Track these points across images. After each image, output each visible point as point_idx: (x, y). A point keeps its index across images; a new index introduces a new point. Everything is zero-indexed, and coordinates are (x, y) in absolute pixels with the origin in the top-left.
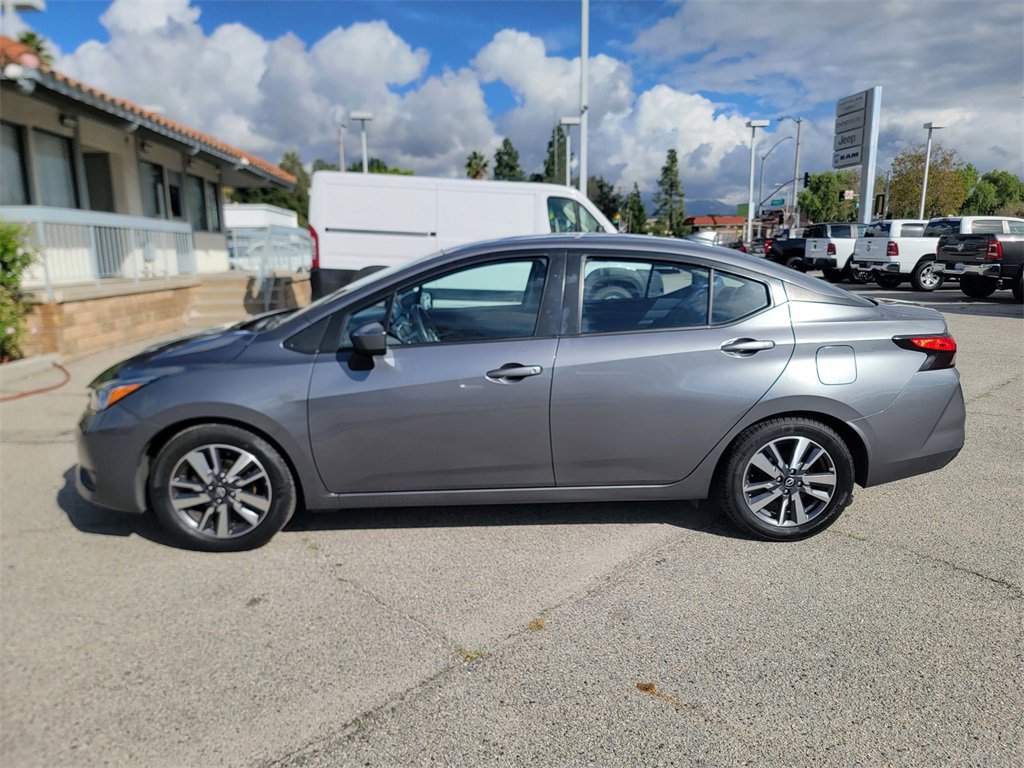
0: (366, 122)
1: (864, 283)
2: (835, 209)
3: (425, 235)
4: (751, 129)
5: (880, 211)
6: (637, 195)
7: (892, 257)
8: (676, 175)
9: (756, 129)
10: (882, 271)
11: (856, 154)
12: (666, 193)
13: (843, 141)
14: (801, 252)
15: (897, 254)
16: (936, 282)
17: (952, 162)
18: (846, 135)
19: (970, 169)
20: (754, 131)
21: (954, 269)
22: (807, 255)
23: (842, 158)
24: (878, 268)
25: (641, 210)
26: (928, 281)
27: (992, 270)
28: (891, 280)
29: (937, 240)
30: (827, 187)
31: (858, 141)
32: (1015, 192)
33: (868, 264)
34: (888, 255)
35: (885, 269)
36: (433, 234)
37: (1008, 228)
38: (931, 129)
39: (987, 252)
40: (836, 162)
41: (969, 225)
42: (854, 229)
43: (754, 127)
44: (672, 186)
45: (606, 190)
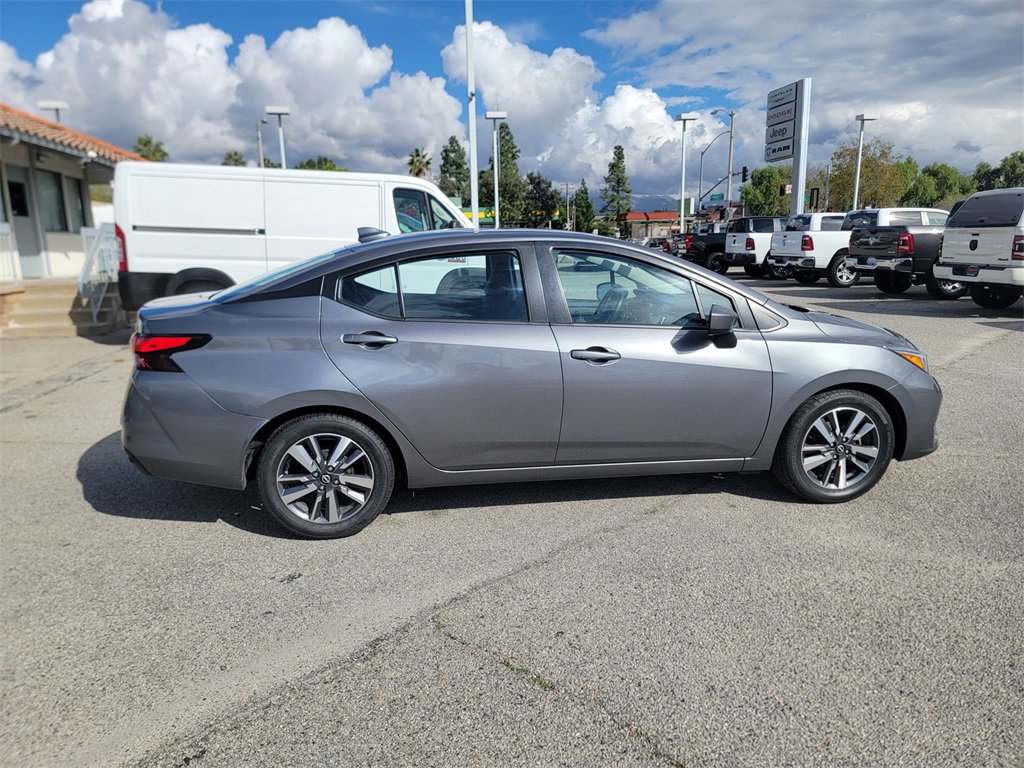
0: (282, 116)
1: (785, 279)
2: (777, 203)
3: (250, 232)
4: (682, 122)
5: (815, 205)
6: (585, 191)
7: (807, 252)
8: (623, 172)
9: (687, 122)
10: (797, 267)
11: (788, 147)
12: (613, 189)
13: (775, 133)
14: (722, 247)
15: (812, 249)
16: (852, 277)
17: (891, 155)
18: (777, 128)
19: (909, 162)
20: (684, 124)
21: (866, 264)
22: (727, 251)
23: (774, 151)
24: (794, 263)
25: (589, 207)
26: (845, 277)
27: (903, 264)
28: (807, 276)
29: (850, 233)
30: (769, 182)
31: (789, 133)
32: (955, 184)
33: (784, 259)
34: (803, 249)
35: (800, 265)
36: (262, 232)
37: (927, 220)
38: (863, 121)
39: (899, 245)
40: (768, 155)
41: (887, 217)
42: (777, 224)
43: (685, 120)
44: (618, 183)
45: (543, 186)
